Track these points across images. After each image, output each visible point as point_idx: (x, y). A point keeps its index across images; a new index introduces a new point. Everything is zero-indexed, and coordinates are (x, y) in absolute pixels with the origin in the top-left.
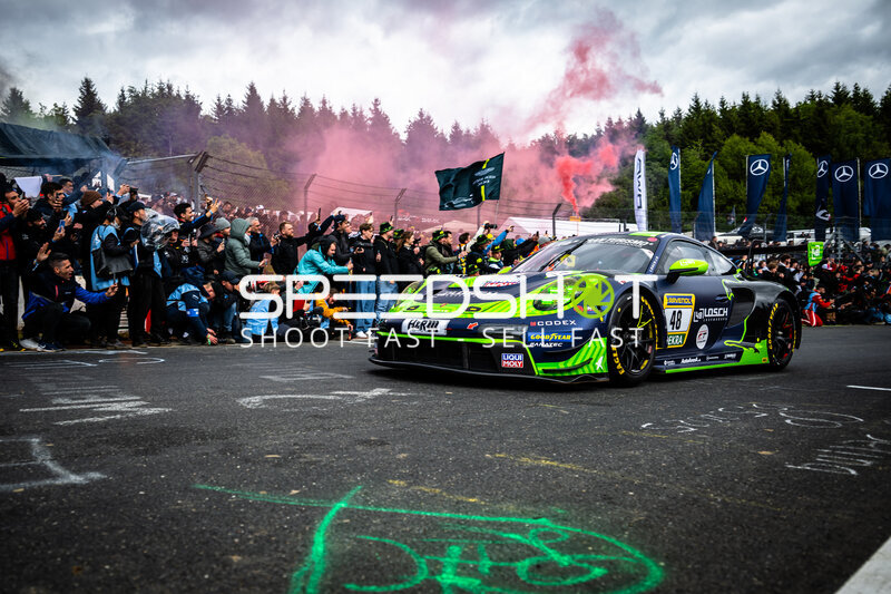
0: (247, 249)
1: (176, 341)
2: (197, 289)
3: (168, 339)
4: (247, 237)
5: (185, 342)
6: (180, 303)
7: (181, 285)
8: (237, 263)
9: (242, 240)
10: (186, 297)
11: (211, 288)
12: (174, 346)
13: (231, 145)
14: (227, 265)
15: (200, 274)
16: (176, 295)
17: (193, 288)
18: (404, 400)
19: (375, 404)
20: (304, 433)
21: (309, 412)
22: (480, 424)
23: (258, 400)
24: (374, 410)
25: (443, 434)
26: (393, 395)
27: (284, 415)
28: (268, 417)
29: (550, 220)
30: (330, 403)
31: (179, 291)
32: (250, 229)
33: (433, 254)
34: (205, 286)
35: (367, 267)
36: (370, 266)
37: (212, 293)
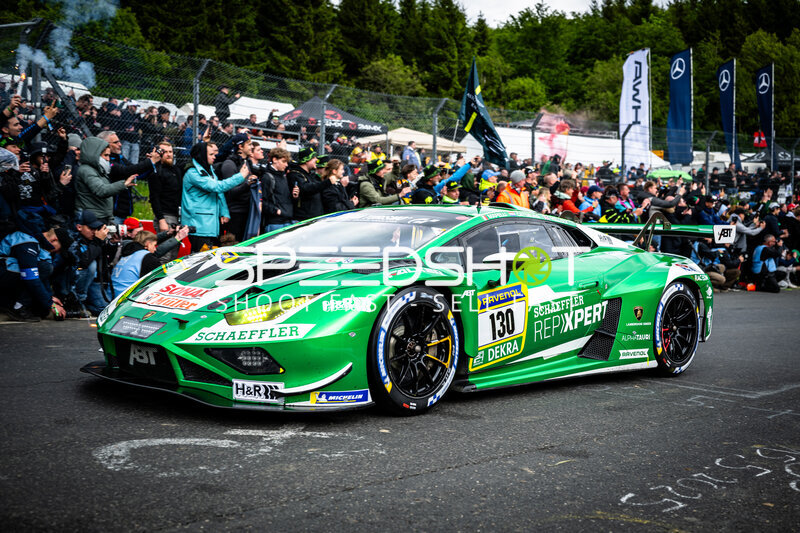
2: (34, 240)
4: (105, 163)
5: (18, 316)
6: (9, 261)
7: (11, 232)
9: (96, 166)
10: (18, 251)
11: (54, 236)
12: (2, 322)
14: (78, 203)
15: (38, 218)
16: (3, 249)
17: (28, 239)
18: (324, 448)
19: (285, 457)
20: (186, 527)
21: (195, 477)
22: (422, 499)
23: (123, 451)
24: (282, 472)
25: (371, 524)
26: (310, 438)
27: (160, 485)
28: (137, 491)
29: (529, 133)
30: (225, 457)
31: (7, 242)
32: (108, 151)
33: (368, 193)
34: (45, 234)
35: (283, 208)
36: (285, 206)
37: (56, 244)
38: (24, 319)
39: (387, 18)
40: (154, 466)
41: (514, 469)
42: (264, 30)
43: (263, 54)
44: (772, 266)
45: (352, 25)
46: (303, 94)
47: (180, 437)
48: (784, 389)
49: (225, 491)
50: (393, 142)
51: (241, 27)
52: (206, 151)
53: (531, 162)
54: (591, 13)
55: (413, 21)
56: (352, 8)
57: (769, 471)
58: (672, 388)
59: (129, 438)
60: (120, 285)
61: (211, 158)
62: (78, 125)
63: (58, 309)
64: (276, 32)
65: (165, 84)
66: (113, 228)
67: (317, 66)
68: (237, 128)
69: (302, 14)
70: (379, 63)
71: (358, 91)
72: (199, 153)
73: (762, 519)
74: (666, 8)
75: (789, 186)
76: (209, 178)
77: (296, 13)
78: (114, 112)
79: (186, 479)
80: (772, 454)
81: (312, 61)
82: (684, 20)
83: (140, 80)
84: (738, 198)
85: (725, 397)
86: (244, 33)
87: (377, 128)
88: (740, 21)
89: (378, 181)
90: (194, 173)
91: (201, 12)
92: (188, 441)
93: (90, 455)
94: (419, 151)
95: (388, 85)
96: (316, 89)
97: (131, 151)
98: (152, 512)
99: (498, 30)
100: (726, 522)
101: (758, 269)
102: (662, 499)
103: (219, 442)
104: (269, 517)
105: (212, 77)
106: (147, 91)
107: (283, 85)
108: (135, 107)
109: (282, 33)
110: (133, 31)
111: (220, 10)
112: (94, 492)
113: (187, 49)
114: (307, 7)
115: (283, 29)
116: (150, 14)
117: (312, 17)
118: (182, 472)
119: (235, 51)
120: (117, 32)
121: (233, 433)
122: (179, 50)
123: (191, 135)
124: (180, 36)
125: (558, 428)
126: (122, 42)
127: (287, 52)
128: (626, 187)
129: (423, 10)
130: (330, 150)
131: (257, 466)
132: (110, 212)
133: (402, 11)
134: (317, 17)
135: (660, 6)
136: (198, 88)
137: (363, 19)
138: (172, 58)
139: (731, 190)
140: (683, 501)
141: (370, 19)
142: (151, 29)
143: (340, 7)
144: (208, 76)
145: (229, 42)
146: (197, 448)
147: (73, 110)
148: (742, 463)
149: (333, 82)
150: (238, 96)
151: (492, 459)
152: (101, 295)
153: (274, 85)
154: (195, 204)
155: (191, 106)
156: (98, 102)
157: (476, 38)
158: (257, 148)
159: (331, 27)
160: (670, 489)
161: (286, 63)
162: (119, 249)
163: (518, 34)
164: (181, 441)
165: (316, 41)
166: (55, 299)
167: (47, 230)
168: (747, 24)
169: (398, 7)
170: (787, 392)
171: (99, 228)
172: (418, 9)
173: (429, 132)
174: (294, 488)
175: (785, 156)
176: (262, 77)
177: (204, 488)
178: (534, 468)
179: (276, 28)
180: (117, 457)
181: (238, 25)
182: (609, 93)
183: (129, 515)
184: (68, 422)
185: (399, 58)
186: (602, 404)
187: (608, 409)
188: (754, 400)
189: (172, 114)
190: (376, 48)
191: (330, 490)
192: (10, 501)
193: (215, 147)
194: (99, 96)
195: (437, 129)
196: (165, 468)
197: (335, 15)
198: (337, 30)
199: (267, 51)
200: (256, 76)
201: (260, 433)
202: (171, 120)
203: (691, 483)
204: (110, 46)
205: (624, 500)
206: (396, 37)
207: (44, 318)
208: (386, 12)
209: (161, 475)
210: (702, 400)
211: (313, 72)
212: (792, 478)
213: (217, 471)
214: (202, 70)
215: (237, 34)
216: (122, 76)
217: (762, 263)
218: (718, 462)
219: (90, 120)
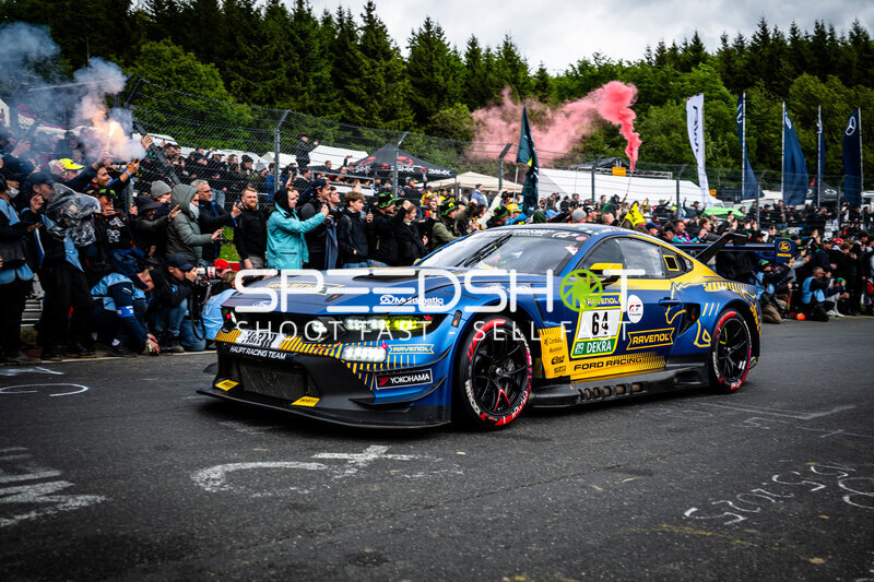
0: (194, 225)
1: (104, 350)
2: (128, 280)
3: (91, 348)
4: (194, 208)
5: (115, 351)
6: (106, 300)
7: (107, 274)
8: (181, 242)
9: (186, 212)
10: (114, 291)
11: (148, 277)
12: (101, 358)
13: (175, 55)
15: (132, 260)
16: (100, 289)
17: (123, 279)
18: (406, 469)
19: (369, 478)
20: (280, 543)
21: (286, 497)
22: (499, 515)
23: (219, 474)
24: (368, 491)
25: (453, 538)
26: (392, 460)
27: (254, 505)
28: (233, 510)
29: (589, 175)
30: (312, 478)
31: (104, 283)
32: (197, 197)
33: (441, 233)
34: (140, 275)
35: (358, 249)
36: (361, 246)
37: (150, 284)
38: (121, 354)
39: (453, 68)
40: (248, 487)
41: (584, 487)
42: (339, 82)
43: (338, 105)
44: (821, 297)
45: (421, 76)
46: (376, 141)
47: (271, 461)
48: (834, 411)
49: (315, 509)
50: (462, 185)
51: (317, 80)
52: (287, 196)
53: (591, 202)
54: (646, 61)
55: (478, 72)
56: (421, 60)
57: (823, 487)
58: (730, 410)
59: (223, 462)
60: (209, 322)
61: (292, 203)
62: (167, 173)
63: (151, 345)
64: (349, 84)
65: (247, 135)
66: (202, 270)
67: (389, 114)
68: (316, 175)
69: (374, 67)
70: (447, 111)
71: (428, 138)
72: (281, 198)
73: (818, 530)
74: (715, 54)
75: (836, 221)
76: (292, 219)
77: (368, 65)
78: (201, 161)
79: (278, 498)
80: (825, 470)
81: (384, 111)
82: (732, 66)
83: (224, 131)
84: (787, 233)
85: (780, 418)
86: (320, 86)
87: (446, 172)
88: (786, 65)
89: (449, 222)
90: (278, 216)
91: (279, 66)
92: (279, 464)
93: (188, 478)
94: (487, 193)
95: (455, 133)
96: (388, 136)
97: (217, 197)
98: (248, 529)
99: (559, 79)
100: (786, 534)
101: (808, 299)
102: (723, 513)
103: (307, 464)
104: (357, 532)
105: (291, 128)
106: (231, 142)
107: (357, 133)
108: (220, 156)
109: (355, 85)
110: (217, 85)
111: (297, 64)
112: (194, 511)
113: (267, 101)
114: (378, 60)
115: (357, 81)
116: (232, 69)
117: (383, 69)
118: (274, 493)
119: (312, 102)
120: (201, 86)
121: (320, 456)
122: (259, 103)
123: (273, 181)
124: (261, 89)
125: (623, 449)
126: (207, 96)
127: (360, 103)
128: (681, 224)
129: (487, 61)
130: (403, 193)
131: (344, 486)
132: (200, 255)
133: (469, 62)
134: (388, 69)
135: (710, 53)
136: (279, 138)
137: (431, 70)
138: (253, 110)
139: (780, 225)
140: (743, 514)
141: (438, 70)
142: (233, 83)
143: (409, 59)
144: (287, 126)
145: (306, 94)
146: (287, 471)
147: (163, 160)
148: (798, 479)
149: (405, 130)
150: (316, 143)
151: (562, 477)
152: (192, 331)
153: (349, 134)
154: (280, 245)
155: (273, 155)
156: (186, 152)
157: (538, 87)
158: (334, 192)
159: (402, 78)
160: (731, 503)
161: (359, 113)
162: (209, 288)
163: (577, 82)
164: (272, 465)
165: (388, 92)
166: (149, 335)
167: (142, 271)
168: (792, 68)
169: (464, 59)
170: (837, 413)
171: (189, 270)
172: (482, 61)
173: (494, 175)
174: (379, 506)
175: (831, 192)
176: (337, 127)
177: (295, 507)
178: (602, 486)
179: (350, 81)
180: (214, 480)
181: (315, 78)
182: (664, 137)
183: (227, 533)
184: (166, 448)
185: (465, 106)
186: (664, 426)
187: (670, 430)
188: (806, 421)
189: (256, 162)
190: (443, 96)
191: (413, 507)
192: (116, 521)
193: (296, 192)
194: (187, 146)
195: (503, 173)
196: (258, 489)
197: (405, 67)
198: (407, 81)
199: (342, 102)
200: (332, 125)
201: (345, 456)
202: (254, 167)
203: (750, 498)
204: (195, 99)
205: (688, 514)
206: (462, 87)
207: (140, 354)
208: (452, 63)
209: (254, 496)
210: (758, 421)
211: (385, 121)
212: (845, 492)
213: (306, 492)
214: (282, 120)
215: (314, 87)
216: (208, 128)
217: (811, 294)
218: (775, 478)
219: (178, 169)
